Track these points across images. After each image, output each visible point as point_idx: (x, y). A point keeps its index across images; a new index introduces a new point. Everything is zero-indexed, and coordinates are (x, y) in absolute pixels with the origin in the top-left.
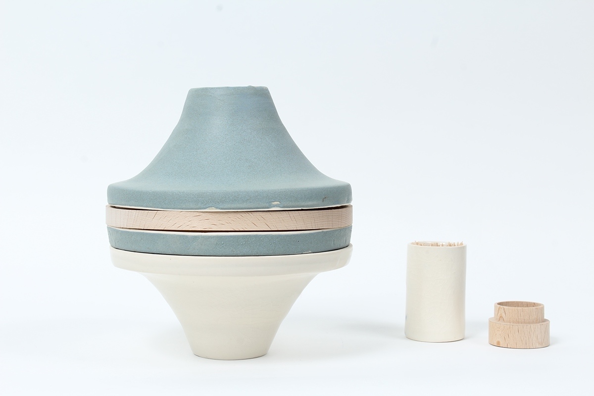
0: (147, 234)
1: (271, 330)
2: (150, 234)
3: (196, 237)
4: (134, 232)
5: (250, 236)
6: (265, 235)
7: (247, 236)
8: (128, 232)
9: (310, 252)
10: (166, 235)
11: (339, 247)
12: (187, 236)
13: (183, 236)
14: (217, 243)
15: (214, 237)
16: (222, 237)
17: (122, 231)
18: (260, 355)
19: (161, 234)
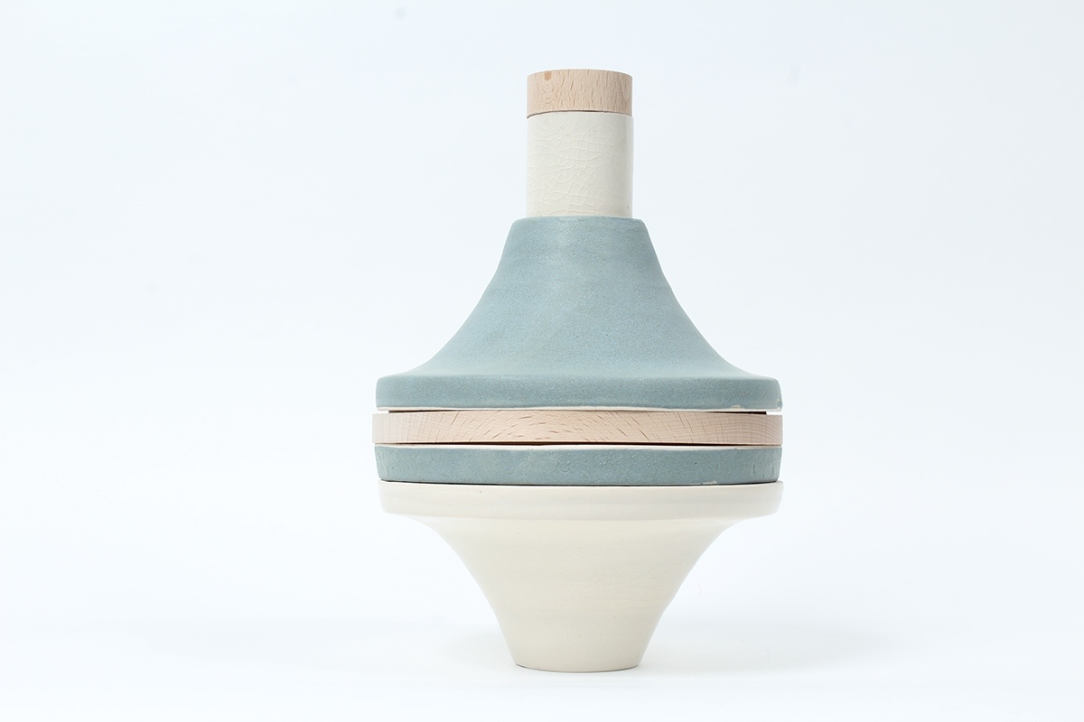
0: (441, 450)
1: (645, 622)
2: (447, 450)
3: (523, 453)
4: (419, 449)
5: (614, 451)
6: (640, 451)
7: (609, 451)
8: (410, 450)
9: (715, 482)
10: (473, 451)
11: (762, 480)
12: (508, 452)
13: (503, 451)
14: (558, 463)
15: (554, 452)
16: (568, 452)
17: (399, 450)
18: (629, 665)
19: (465, 450)
